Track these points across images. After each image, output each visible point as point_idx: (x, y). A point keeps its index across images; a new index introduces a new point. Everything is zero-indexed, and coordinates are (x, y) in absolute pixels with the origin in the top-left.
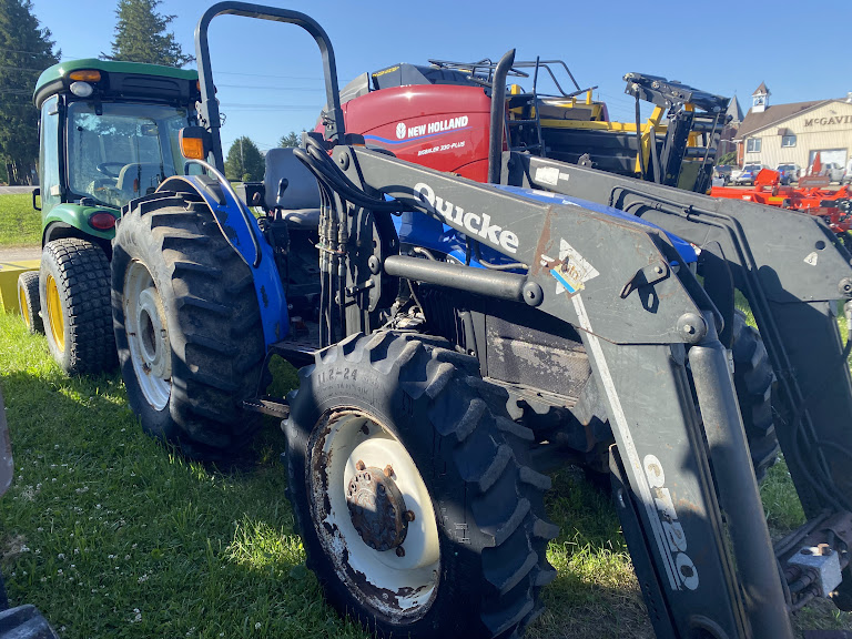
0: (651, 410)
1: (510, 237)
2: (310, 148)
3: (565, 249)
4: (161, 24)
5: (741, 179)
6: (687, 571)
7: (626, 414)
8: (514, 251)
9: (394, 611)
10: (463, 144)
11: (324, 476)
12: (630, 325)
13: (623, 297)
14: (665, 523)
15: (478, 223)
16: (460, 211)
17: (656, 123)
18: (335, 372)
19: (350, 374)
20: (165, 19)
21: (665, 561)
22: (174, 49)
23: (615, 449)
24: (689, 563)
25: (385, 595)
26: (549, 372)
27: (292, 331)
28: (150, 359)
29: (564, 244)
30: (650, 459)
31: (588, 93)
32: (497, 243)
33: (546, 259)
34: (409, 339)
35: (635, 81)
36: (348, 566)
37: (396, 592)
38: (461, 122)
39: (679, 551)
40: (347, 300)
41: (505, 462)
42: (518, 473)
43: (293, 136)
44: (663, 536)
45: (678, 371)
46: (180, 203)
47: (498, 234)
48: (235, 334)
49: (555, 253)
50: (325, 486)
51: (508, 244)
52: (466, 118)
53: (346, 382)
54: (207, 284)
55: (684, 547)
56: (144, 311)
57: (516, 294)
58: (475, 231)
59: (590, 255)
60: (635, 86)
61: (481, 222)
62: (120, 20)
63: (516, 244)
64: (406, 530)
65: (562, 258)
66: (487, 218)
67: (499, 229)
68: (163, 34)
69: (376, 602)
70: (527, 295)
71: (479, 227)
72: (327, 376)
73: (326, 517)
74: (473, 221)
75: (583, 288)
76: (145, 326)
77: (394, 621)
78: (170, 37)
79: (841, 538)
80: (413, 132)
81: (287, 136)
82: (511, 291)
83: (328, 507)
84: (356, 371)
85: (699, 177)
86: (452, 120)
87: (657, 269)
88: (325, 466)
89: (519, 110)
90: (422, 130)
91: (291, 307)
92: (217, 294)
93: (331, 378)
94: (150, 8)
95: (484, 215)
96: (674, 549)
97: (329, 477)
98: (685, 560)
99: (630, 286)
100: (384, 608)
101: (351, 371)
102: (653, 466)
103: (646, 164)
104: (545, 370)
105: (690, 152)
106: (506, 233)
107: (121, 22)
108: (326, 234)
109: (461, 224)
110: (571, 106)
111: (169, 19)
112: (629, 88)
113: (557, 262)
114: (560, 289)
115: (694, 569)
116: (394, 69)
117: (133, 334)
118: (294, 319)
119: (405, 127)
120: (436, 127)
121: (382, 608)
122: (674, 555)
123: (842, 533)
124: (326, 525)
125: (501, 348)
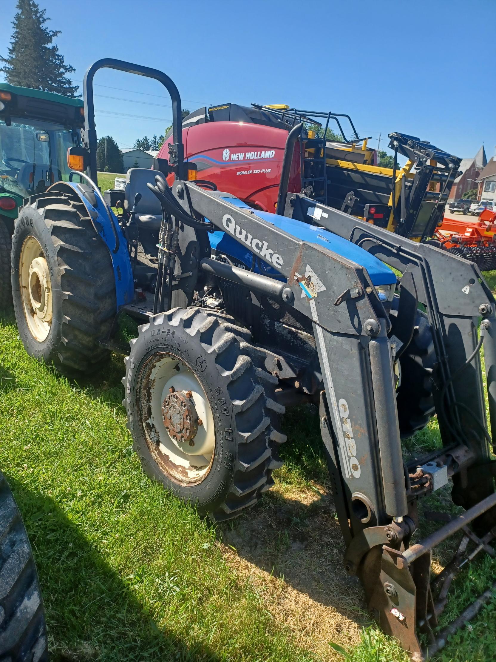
0: (346, 373)
1: (278, 258)
2: (158, 183)
3: (309, 271)
4: (49, 37)
5: (477, 211)
6: (355, 468)
7: (332, 374)
8: (279, 267)
9: (184, 479)
10: (269, 170)
11: (149, 395)
12: (340, 322)
13: (336, 305)
14: (346, 439)
15: (260, 246)
16: (250, 237)
17: (407, 171)
18: (161, 331)
19: (170, 333)
20: (51, 33)
21: (344, 461)
22: (58, 59)
23: (324, 394)
24: (357, 463)
25: (180, 469)
26: (295, 343)
27: (135, 297)
28: (36, 305)
29: (308, 268)
30: (343, 401)
31: (363, 141)
32: (270, 260)
33: (298, 275)
34: (209, 315)
35: (396, 139)
36: (159, 450)
37: (187, 468)
38: (270, 154)
39: (353, 456)
40: (174, 283)
41: (258, 395)
42: (265, 402)
43: (146, 139)
44: (345, 446)
45: (363, 351)
46: (66, 202)
47: (271, 255)
48: (97, 296)
49: (303, 273)
50: (149, 400)
51: (277, 262)
52: (274, 152)
53: (168, 337)
54: (81, 261)
55: (355, 454)
56: (34, 273)
57: (278, 294)
58: (258, 251)
59: (323, 277)
60: (396, 143)
61: (262, 246)
62: (15, 30)
63: (281, 264)
64: (197, 430)
65: (306, 276)
66: (266, 244)
67: (272, 252)
68: (49, 46)
69: (174, 472)
70: (284, 296)
71: (261, 249)
72: (156, 333)
73: (148, 419)
74: (257, 245)
75: (316, 296)
76: (34, 283)
77: (184, 485)
78: (55, 49)
79: (456, 460)
80: (234, 157)
81: (141, 138)
82: (275, 292)
83: (150, 413)
84: (174, 332)
85: (433, 214)
86: (263, 152)
87: (357, 291)
88: (150, 388)
89: (312, 150)
90: (241, 156)
91: (136, 281)
92: (87, 269)
93: (159, 334)
94: (40, 23)
95: (264, 242)
96: (350, 454)
97: (152, 395)
98: (354, 461)
99: (341, 299)
100: (179, 476)
101: (171, 332)
102: (343, 405)
103: (396, 200)
104: (293, 342)
105: (428, 195)
106: (276, 256)
107: (16, 32)
108: (163, 239)
109: (250, 245)
110: (350, 150)
111: (55, 34)
112: (391, 143)
113: (303, 279)
114: (303, 295)
115: (359, 467)
116: (226, 107)
117: (25, 287)
118: (137, 290)
119: (229, 153)
120: (251, 155)
121: (177, 477)
122: (349, 458)
123: (457, 457)
124: (148, 424)
125: (269, 325)
